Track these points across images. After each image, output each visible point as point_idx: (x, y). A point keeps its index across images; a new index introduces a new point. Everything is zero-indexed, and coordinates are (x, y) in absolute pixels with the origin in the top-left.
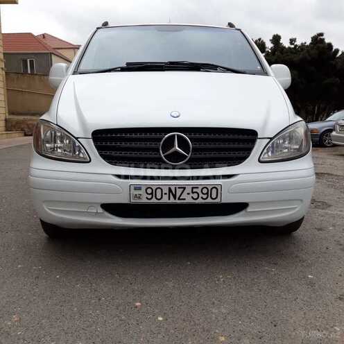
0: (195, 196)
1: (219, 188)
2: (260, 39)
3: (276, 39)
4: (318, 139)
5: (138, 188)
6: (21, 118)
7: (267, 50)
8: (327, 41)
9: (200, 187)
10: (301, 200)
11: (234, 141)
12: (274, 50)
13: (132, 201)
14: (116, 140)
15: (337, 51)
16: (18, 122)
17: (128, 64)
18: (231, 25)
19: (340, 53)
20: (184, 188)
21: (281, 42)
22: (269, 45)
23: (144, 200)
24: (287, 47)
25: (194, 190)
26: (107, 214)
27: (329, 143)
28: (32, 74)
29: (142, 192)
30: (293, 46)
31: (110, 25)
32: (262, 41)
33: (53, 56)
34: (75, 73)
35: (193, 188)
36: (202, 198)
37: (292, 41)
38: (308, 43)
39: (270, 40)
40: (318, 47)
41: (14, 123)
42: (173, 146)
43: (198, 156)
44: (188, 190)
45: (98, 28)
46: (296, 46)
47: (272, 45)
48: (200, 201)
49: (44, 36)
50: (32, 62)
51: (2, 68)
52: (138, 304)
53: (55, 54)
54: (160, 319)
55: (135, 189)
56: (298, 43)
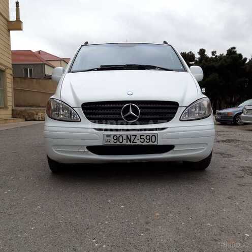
0: (142, 140)
1: (156, 135)
2: (191, 52)
3: (202, 52)
4: (232, 120)
5: (108, 136)
6: (23, 108)
7: (196, 59)
8: (238, 52)
9: (145, 135)
10: (207, 144)
11: (165, 108)
12: (201, 59)
13: (105, 144)
14: (96, 108)
15: (246, 59)
16: (21, 112)
17: (101, 66)
18: (165, 42)
19: (248, 61)
20: (136, 136)
21: (206, 53)
22: (197, 56)
23: (112, 143)
24: (210, 57)
25: (142, 137)
26: (90, 152)
27: (240, 122)
28: (31, 78)
29: (111, 138)
30: (214, 57)
31: (89, 43)
32: (192, 53)
33: (46, 66)
34: (69, 72)
35: (141, 136)
36: (147, 142)
37: (213, 53)
38: (225, 54)
39: (198, 53)
40: (232, 57)
41: (19, 112)
42: (129, 111)
43: (144, 117)
44: (138, 137)
45: (82, 46)
46: (216, 56)
47: (199, 56)
48: (145, 143)
49: (39, 52)
50: (31, 70)
51: (11, 74)
52: (109, 201)
53: (47, 65)
54: (123, 207)
55: (107, 136)
56: (218, 54)
